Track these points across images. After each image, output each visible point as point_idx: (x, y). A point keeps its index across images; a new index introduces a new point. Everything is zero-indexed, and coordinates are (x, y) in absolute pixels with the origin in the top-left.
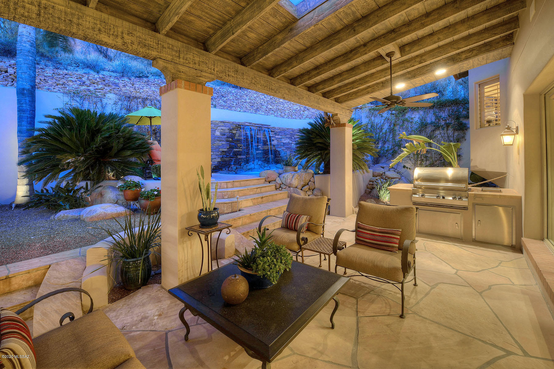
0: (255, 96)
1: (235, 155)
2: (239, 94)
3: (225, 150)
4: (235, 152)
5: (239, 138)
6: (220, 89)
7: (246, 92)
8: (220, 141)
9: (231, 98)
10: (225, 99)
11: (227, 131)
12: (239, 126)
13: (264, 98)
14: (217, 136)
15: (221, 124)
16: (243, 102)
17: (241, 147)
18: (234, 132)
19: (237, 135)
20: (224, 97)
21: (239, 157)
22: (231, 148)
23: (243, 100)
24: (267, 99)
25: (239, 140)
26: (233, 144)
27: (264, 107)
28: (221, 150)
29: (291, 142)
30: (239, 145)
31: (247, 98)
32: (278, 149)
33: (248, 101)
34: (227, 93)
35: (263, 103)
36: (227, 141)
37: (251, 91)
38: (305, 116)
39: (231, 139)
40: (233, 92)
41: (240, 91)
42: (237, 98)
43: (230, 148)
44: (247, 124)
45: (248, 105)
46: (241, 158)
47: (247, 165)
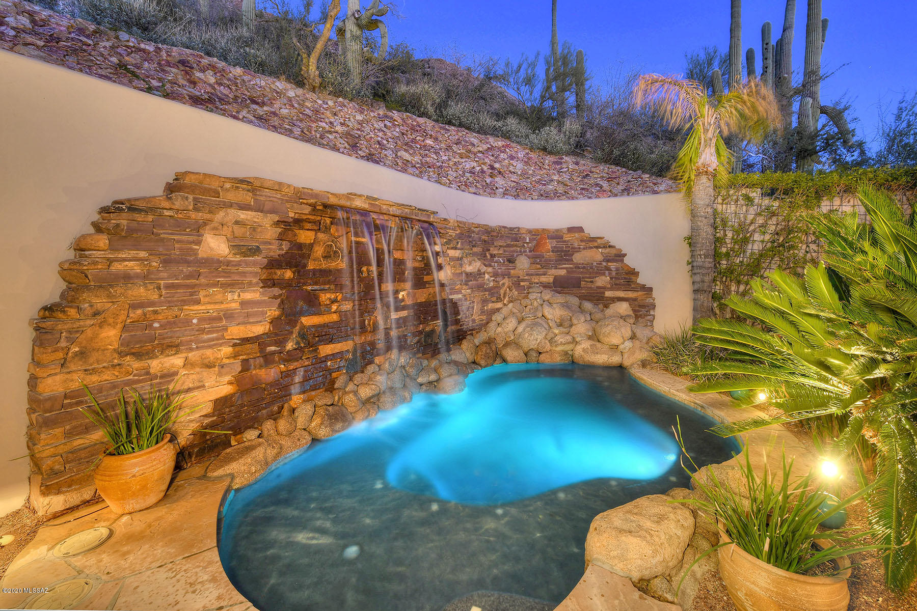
0: (359, 117)
1: (309, 344)
2: (308, 103)
3: (260, 329)
4: (306, 333)
5: (324, 265)
7: (330, 103)
9: (284, 111)
11: (271, 233)
12: (325, 211)
14: (208, 260)
16: (323, 128)
17: (334, 307)
18: (305, 236)
19: (319, 251)
21: (326, 350)
22: (289, 313)
23: (323, 124)
24: (394, 133)
25: (325, 276)
26: (298, 293)
29: (484, 269)
30: (325, 296)
31: (337, 121)
32: (455, 297)
35: (385, 142)
36: (268, 283)
37: (346, 102)
38: (501, 190)
39: (287, 273)
40: (291, 94)
41: (314, 96)
43: (282, 316)
44: (359, 203)
46: (333, 356)
47: (358, 378)
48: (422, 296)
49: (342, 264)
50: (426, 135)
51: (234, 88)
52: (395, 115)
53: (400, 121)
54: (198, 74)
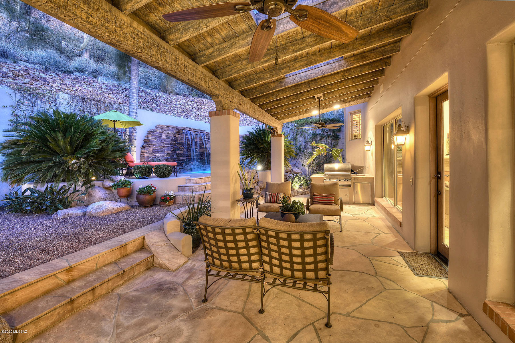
0: (184, 101)
1: (178, 157)
2: (169, 99)
3: (170, 152)
4: (178, 154)
5: (181, 141)
6: (151, 93)
7: (175, 97)
8: (166, 144)
9: (163, 102)
10: (157, 103)
11: (172, 135)
12: (181, 131)
13: (192, 105)
14: (163, 139)
15: (166, 128)
17: (182, 150)
18: (177, 136)
19: (179, 138)
20: (156, 101)
21: (181, 158)
22: (175, 150)
23: (174, 105)
24: (195, 105)
25: (181, 144)
26: (176, 147)
27: (193, 113)
28: (166, 152)
30: (181, 148)
31: (177, 103)
33: (179, 106)
34: (158, 97)
35: (192, 109)
36: (171, 144)
37: (179, 96)
39: (174, 142)
40: (164, 96)
41: (170, 96)
42: (168, 103)
43: (173, 150)
44: (187, 129)
45: (179, 110)
46: (183, 160)
47: (187, 165)
48: (202, 150)
49: (184, 141)
50: (205, 105)
51: (149, 97)
52: (195, 99)
53: (197, 101)
54: (141, 94)
